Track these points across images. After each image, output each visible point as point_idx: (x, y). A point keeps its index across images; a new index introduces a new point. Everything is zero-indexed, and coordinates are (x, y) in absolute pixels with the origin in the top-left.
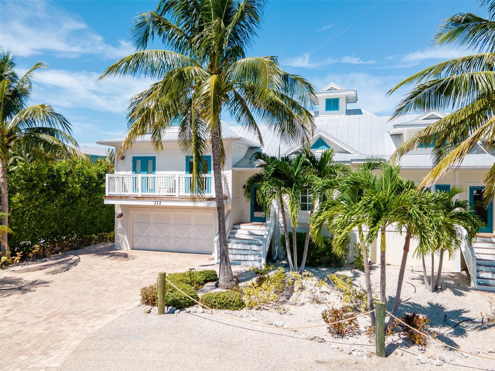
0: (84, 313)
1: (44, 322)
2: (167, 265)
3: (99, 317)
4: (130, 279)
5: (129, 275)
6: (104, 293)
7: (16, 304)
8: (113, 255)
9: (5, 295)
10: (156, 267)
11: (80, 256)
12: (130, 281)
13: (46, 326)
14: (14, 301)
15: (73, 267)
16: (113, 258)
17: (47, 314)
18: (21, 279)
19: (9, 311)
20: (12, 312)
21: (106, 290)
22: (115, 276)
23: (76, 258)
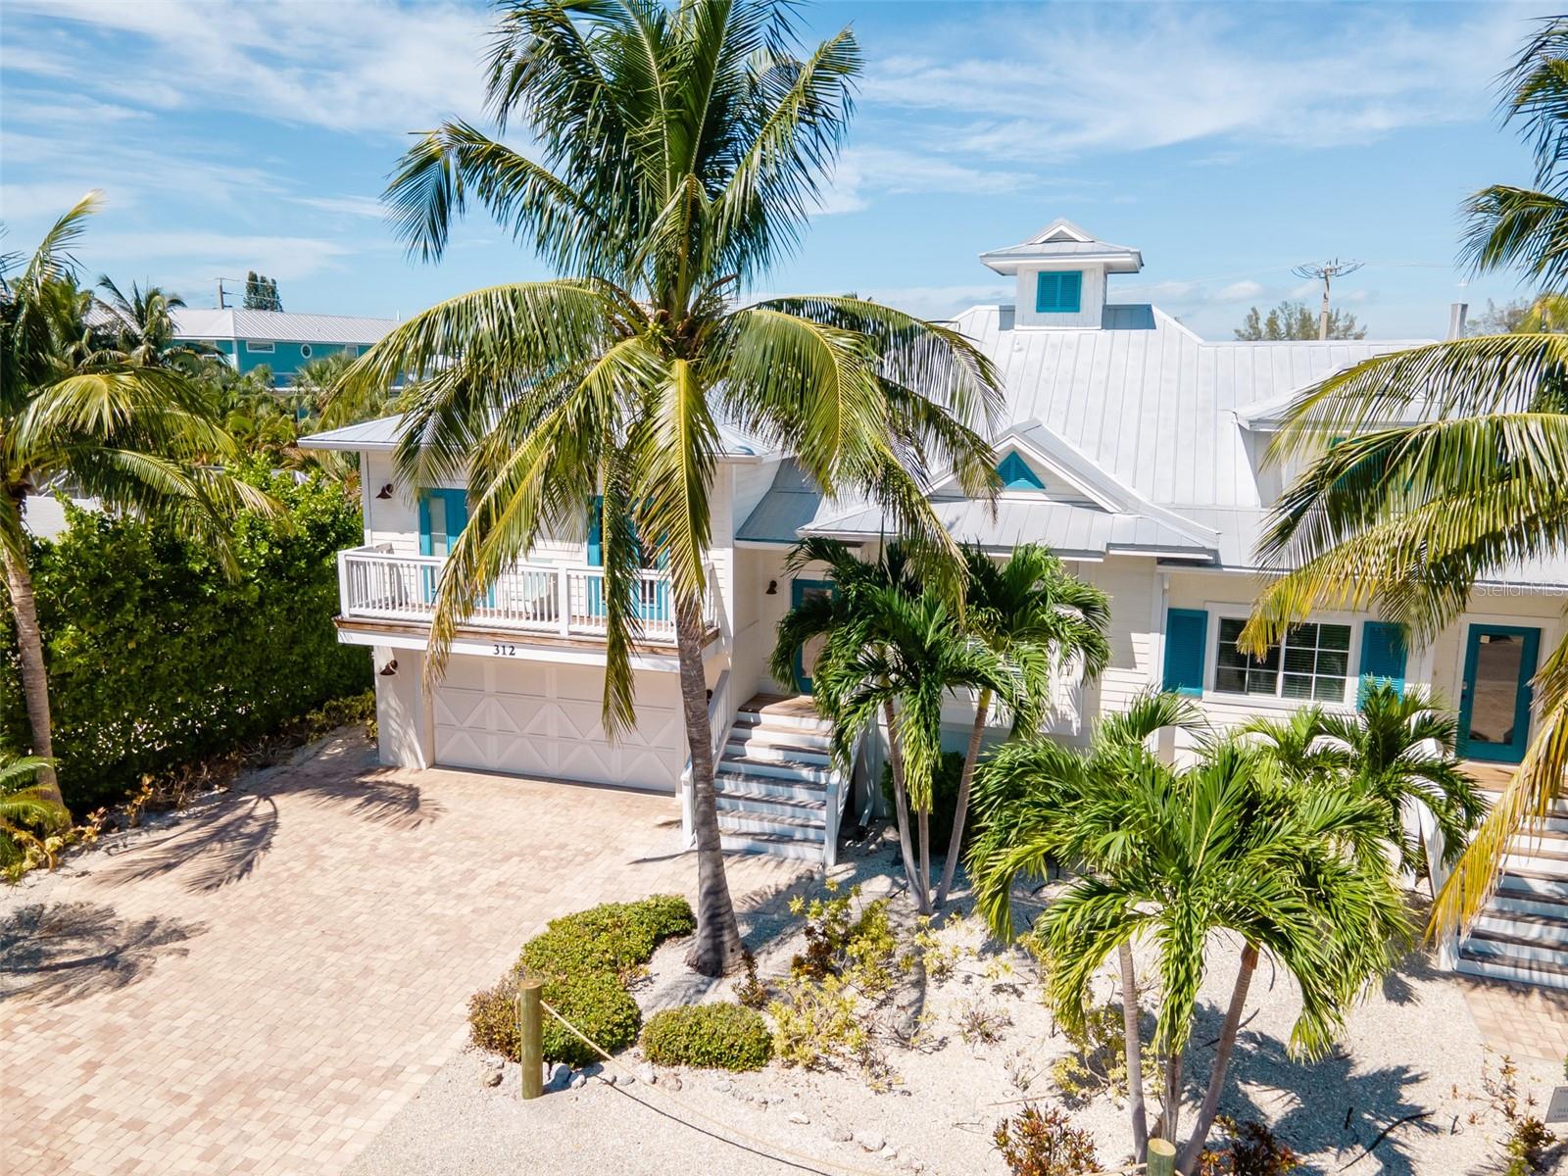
0: (311, 1080)
1: (197, 1124)
2: (541, 848)
3: (351, 1101)
4: (436, 919)
5: (429, 896)
6: (360, 984)
7: (109, 1035)
8: (373, 794)
9: (72, 992)
10: (507, 858)
11: (280, 800)
12: (435, 928)
13: (203, 1141)
14: (103, 1018)
15: (261, 853)
16: (375, 809)
17: (203, 1081)
18: (109, 912)
19: (91, 1067)
20: (103, 1074)
21: (367, 971)
22: (388, 898)
23: (263, 808)
